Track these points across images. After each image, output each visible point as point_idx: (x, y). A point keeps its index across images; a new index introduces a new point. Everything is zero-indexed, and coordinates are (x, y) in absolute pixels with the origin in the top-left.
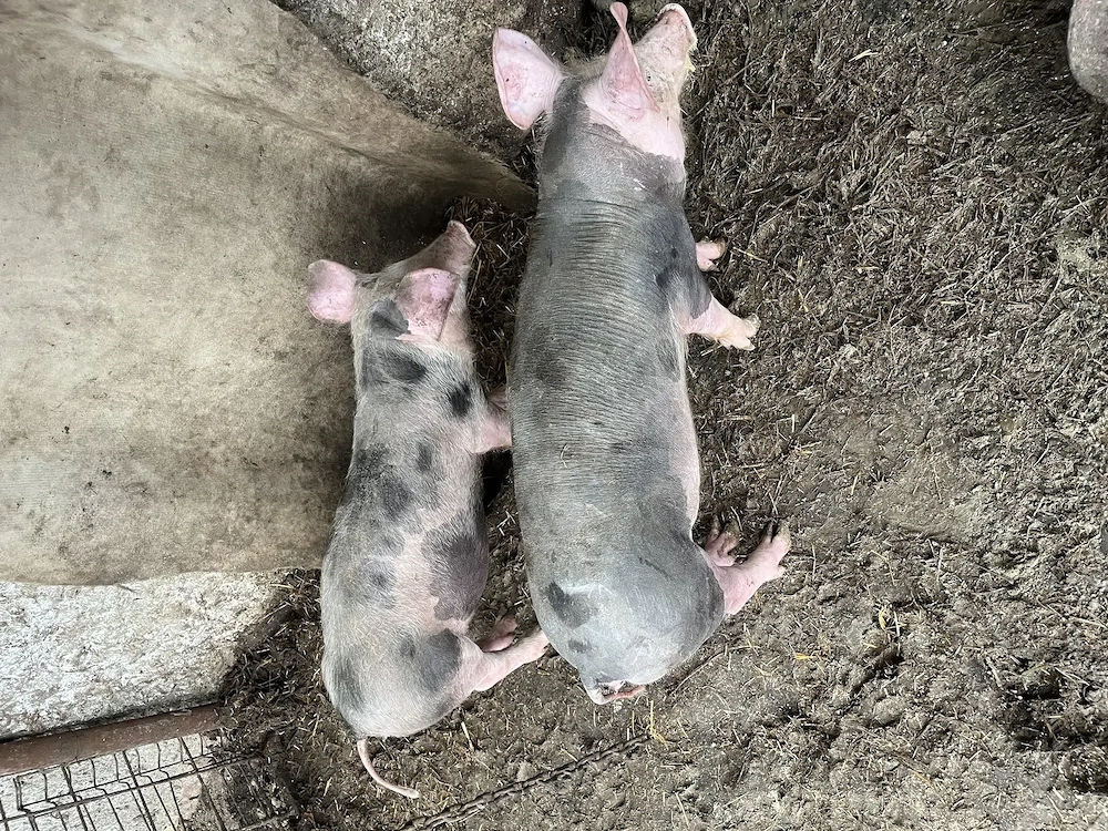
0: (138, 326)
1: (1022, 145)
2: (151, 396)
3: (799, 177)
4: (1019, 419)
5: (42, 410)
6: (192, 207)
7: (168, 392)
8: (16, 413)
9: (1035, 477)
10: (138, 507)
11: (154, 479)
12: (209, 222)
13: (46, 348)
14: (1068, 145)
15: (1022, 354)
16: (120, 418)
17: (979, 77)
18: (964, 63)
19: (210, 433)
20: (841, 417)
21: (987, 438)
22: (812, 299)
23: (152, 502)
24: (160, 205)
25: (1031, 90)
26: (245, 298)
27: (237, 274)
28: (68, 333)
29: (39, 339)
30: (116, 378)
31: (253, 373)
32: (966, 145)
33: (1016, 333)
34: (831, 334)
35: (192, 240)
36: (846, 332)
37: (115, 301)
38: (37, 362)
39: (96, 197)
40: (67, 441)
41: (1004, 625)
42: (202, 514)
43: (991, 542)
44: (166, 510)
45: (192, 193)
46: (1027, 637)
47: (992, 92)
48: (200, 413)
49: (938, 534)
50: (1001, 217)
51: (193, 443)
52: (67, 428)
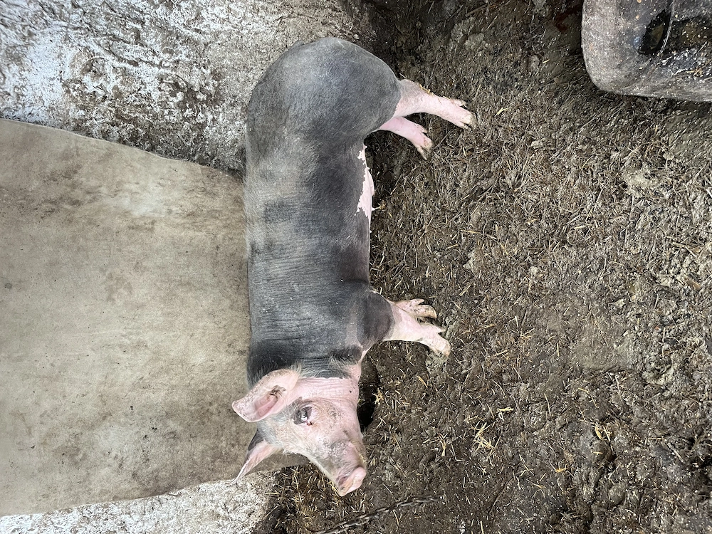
0: (161, 347)
1: (593, 130)
2: (174, 382)
3: (485, 183)
4: (637, 284)
5: (118, 399)
6: (181, 284)
7: (182, 379)
8: (104, 403)
9: (657, 317)
10: (172, 446)
11: (179, 429)
12: (191, 290)
13: (116, 366)
14: (617, 122)
15: (627, 246)
16: (158, 397)
17: (561, 103)
18: (552, 99)
19: (208, 398)
20: (541, 311)
21: (622, 300)
22: (509, 247)
23: (179, 442)
24: (164, 286)
25: (589, 100)
26: (216, 326)
27: (209, 314)
28: (125, 356)
29: (112, 362)
30: (153, 376)
31: (228, 364)
32: (564, 140)
33: (620, 234)
34: (522, 264)
35: (183, 301)
36: (531, 260)
37: (147, 337)
38: (112, 374)
39: (131, 288)
40: (132, 414)
41: (667, 416)
42: (207, 445)
43: (645, 364)
44: (188, 446)
45: (181, 276)
46: (683, 422)
47: (570, 108)
48: (201, 388)
49: (613, 367)
50: (592, 173)
51: (199, 405)
52: (132, 407)
